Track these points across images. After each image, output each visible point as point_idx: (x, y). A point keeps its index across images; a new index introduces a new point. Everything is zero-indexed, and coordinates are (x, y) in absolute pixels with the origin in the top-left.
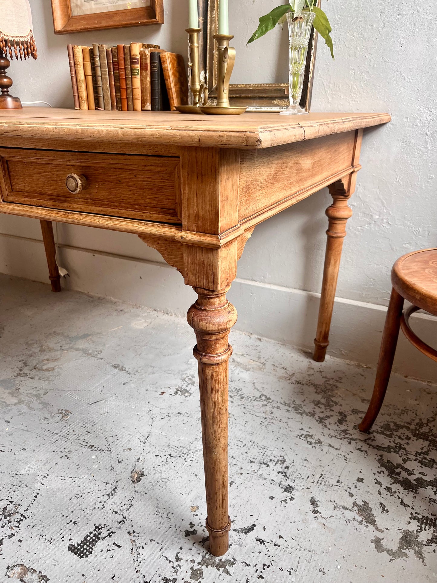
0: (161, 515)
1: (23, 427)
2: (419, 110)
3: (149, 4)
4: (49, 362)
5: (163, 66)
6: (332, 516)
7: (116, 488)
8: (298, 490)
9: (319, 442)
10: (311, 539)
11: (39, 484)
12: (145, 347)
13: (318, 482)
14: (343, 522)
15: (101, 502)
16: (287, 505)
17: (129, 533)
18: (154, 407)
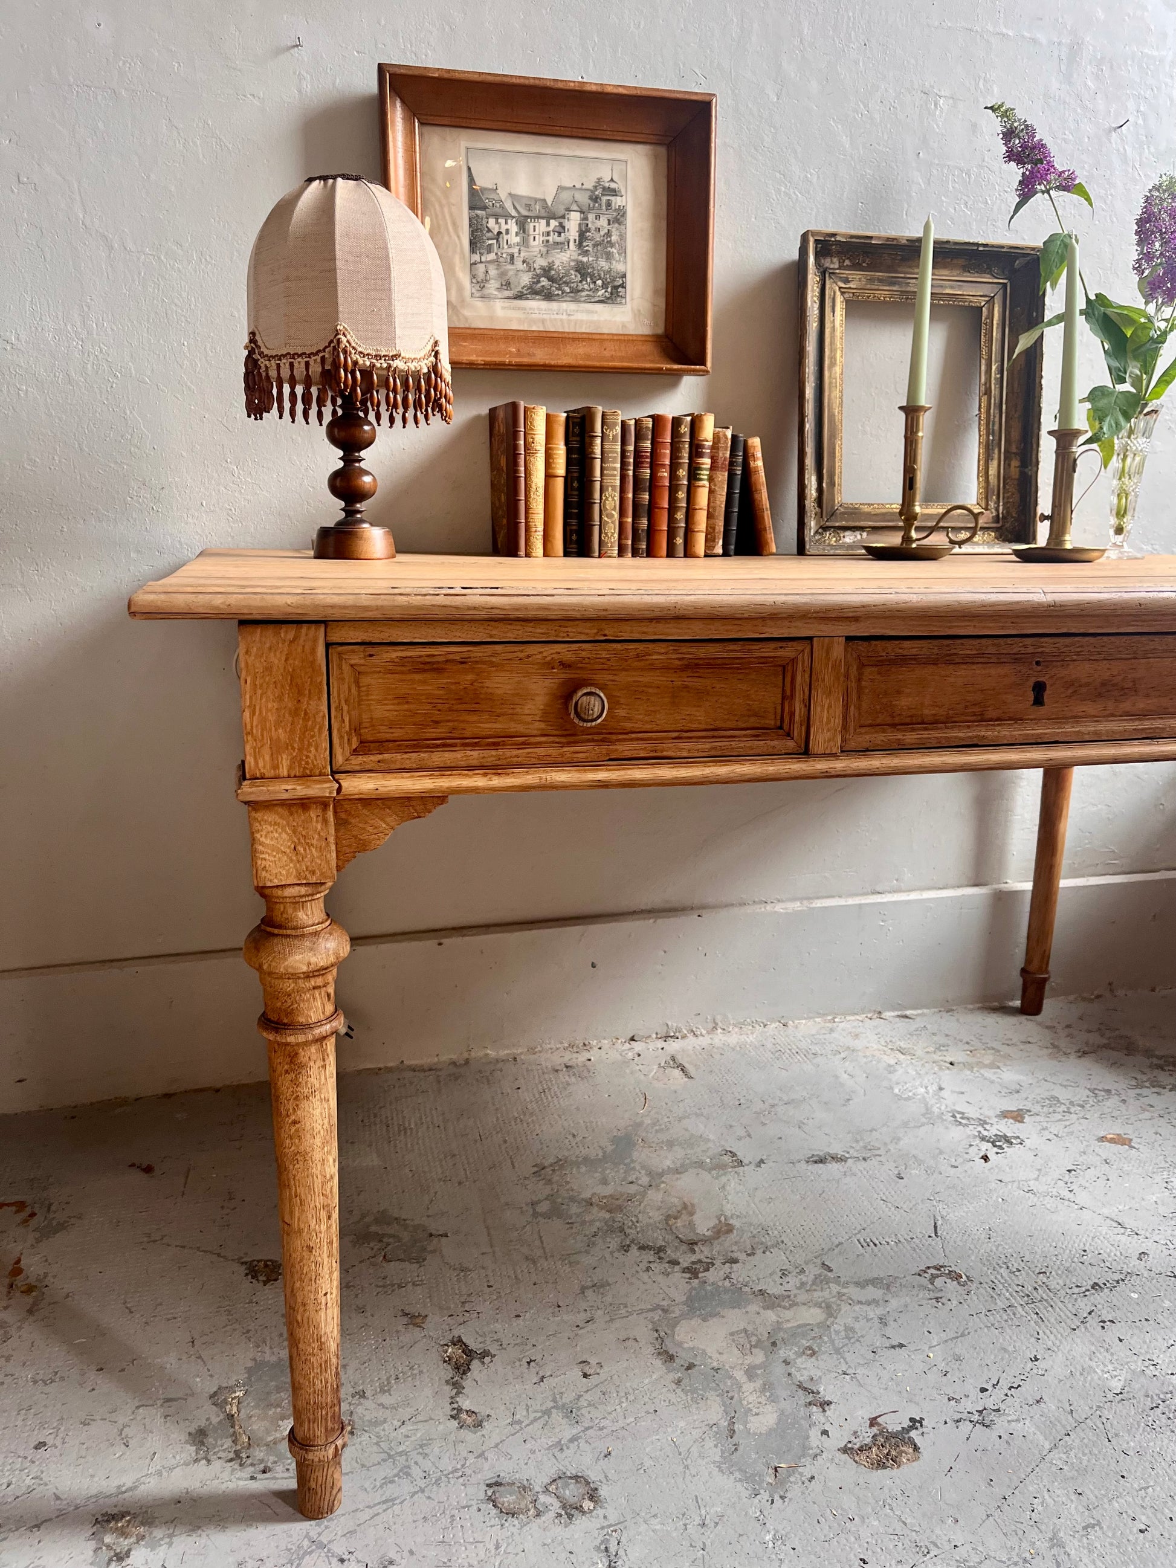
1: (943, 1336)
3: (660, 330)
4: (685, 1218)
5: (752, 463)
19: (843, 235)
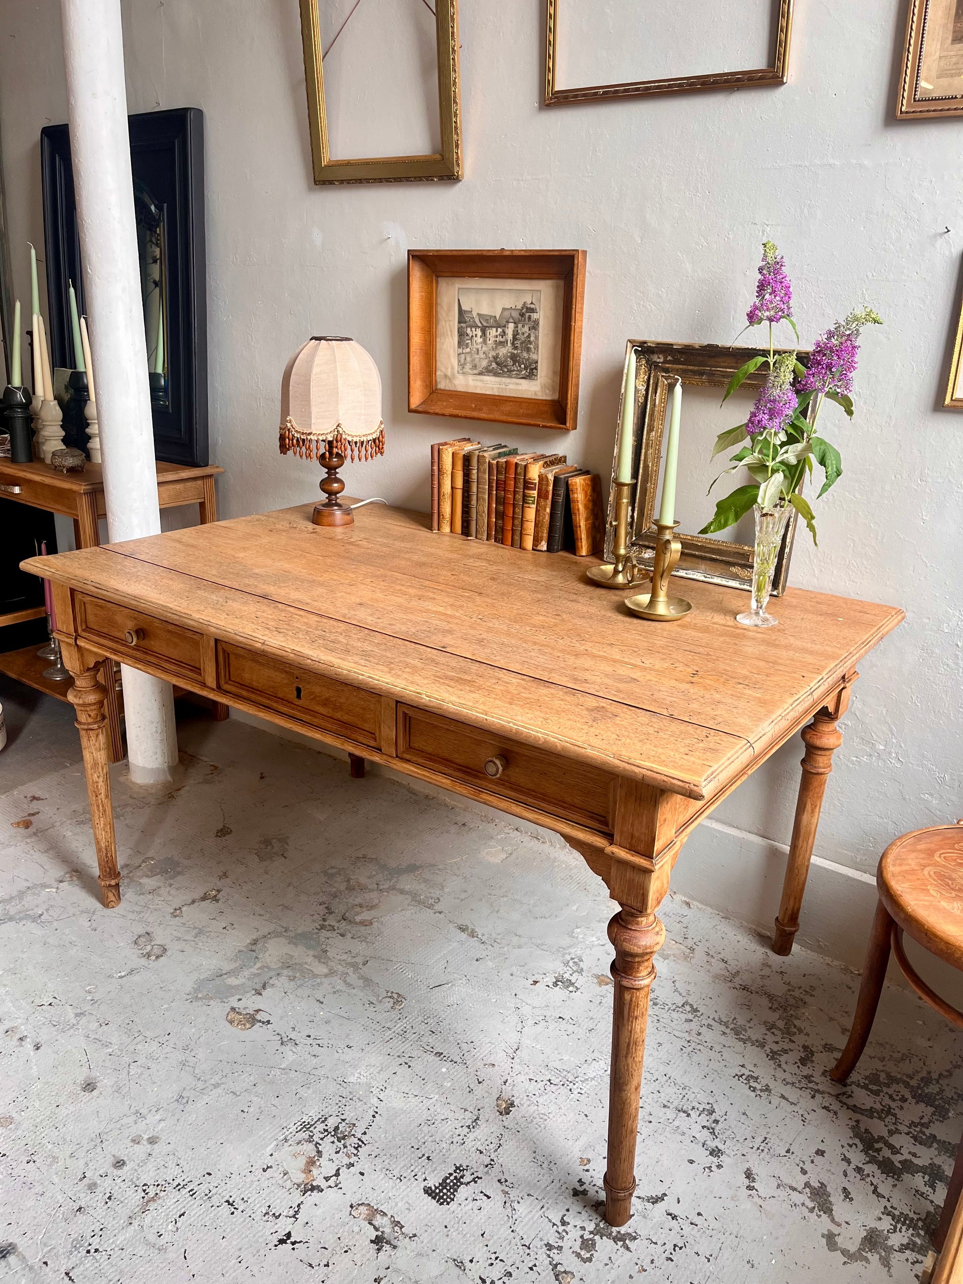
0: (539, 1163)
1: (342, 1014)
2: (946, 611)
3: (556, 397)
4: (364, 909)
5: (571, 496)
6: (773, 1197)
7: (478, 1119)
8: (729, 1156)
9: (767, 1089)
10: (740, 1222)
11: (376, 1099)
12: (505, 899)
13: (758, 1148)
14: (786, 1206)
15: (459, 1135)
16: (712, 1173)
17: (499, 1181)
18: (524, 1004)
19: (652, 342)
